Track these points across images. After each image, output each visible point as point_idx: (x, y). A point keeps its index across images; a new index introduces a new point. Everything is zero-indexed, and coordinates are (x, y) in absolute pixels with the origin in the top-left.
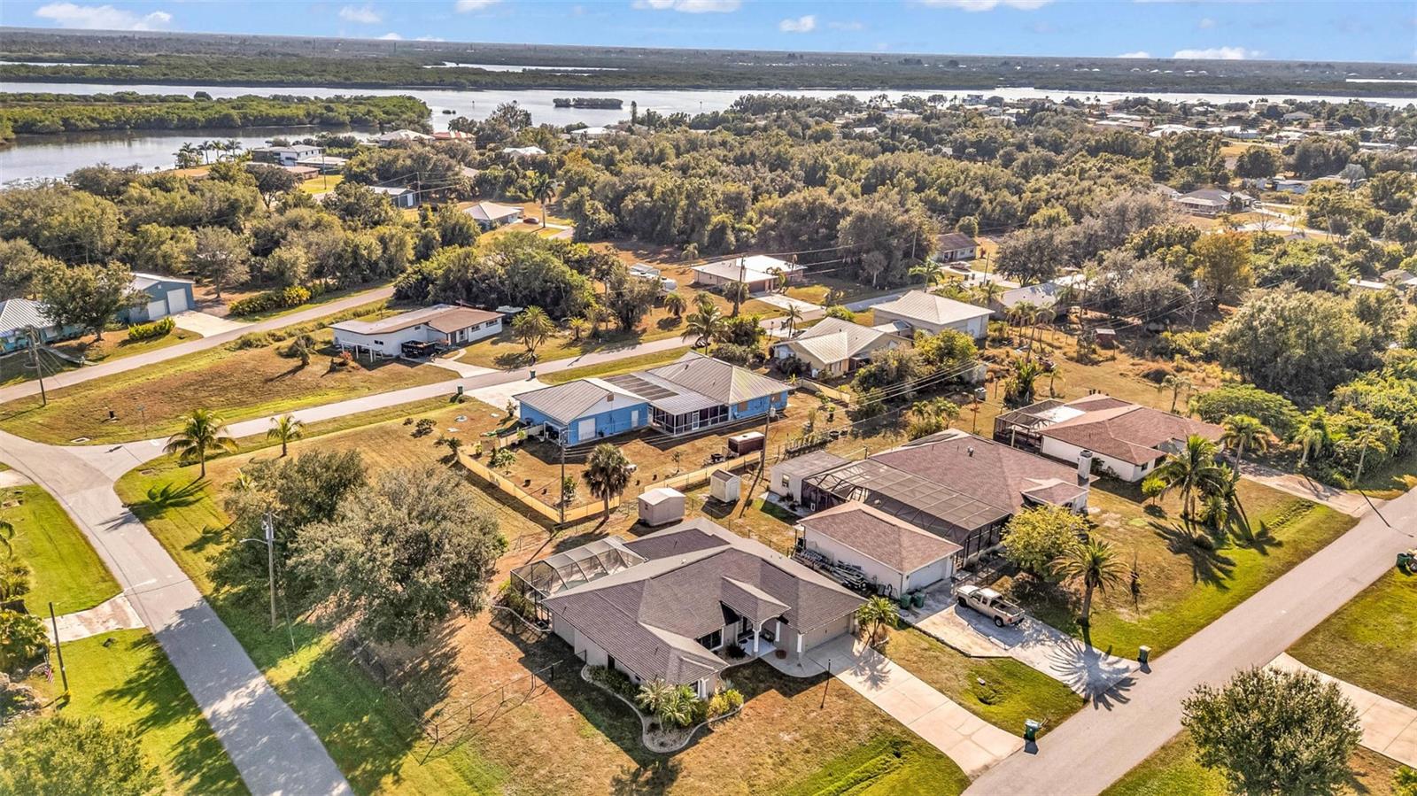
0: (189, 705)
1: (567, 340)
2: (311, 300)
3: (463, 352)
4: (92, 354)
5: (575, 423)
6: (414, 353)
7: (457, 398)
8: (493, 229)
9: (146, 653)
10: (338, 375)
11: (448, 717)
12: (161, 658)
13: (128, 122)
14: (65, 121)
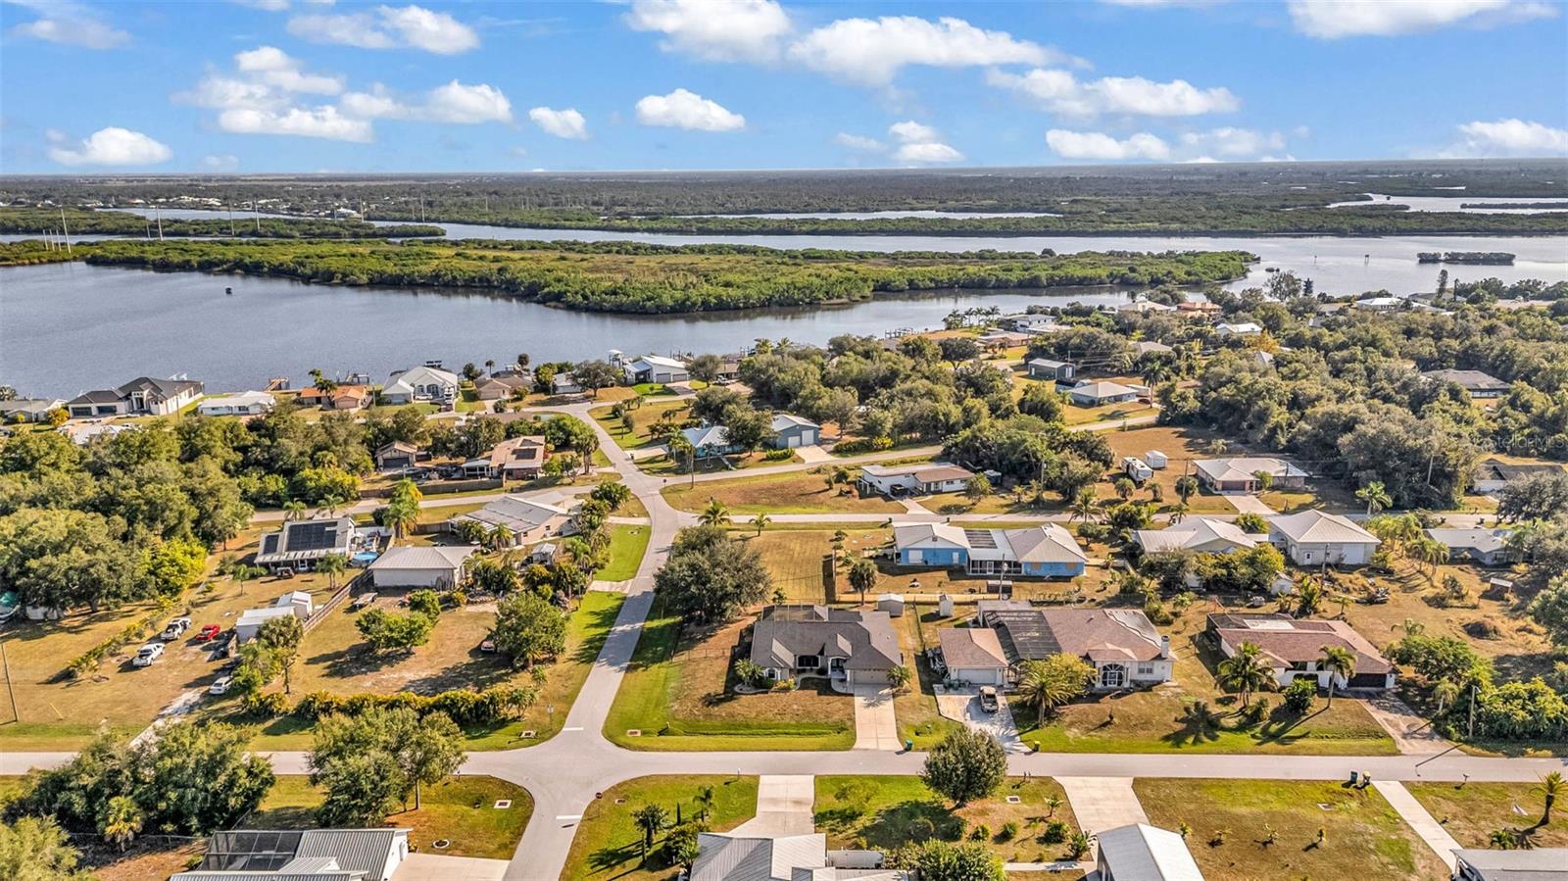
0: (612, 624)
1: (1010, 502)
2: (892, 448)
3: (930, 497)
4: (741, 464)
5: (907, 550)
6: (898, 492)
7: (884, 526)
8: (1100, 405)
9: (618, 603)
10: (840, 499)
11: (683, 657)
12: (620, 607)
13: (957, 282)
14: (911, 282)
